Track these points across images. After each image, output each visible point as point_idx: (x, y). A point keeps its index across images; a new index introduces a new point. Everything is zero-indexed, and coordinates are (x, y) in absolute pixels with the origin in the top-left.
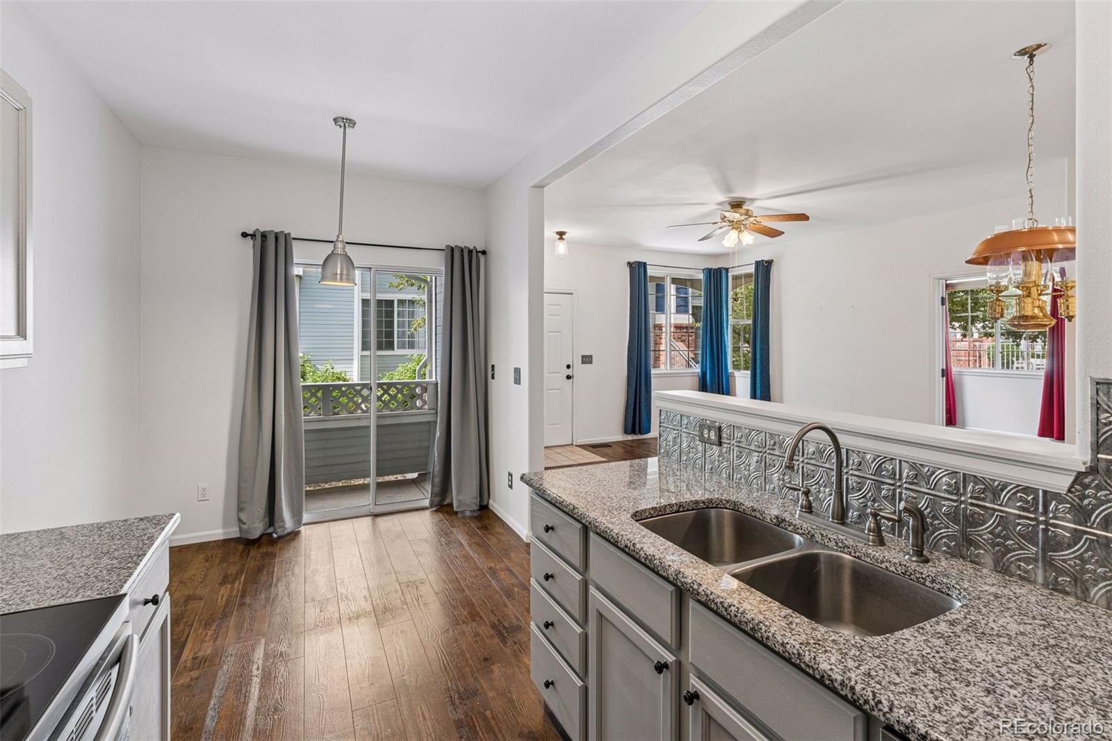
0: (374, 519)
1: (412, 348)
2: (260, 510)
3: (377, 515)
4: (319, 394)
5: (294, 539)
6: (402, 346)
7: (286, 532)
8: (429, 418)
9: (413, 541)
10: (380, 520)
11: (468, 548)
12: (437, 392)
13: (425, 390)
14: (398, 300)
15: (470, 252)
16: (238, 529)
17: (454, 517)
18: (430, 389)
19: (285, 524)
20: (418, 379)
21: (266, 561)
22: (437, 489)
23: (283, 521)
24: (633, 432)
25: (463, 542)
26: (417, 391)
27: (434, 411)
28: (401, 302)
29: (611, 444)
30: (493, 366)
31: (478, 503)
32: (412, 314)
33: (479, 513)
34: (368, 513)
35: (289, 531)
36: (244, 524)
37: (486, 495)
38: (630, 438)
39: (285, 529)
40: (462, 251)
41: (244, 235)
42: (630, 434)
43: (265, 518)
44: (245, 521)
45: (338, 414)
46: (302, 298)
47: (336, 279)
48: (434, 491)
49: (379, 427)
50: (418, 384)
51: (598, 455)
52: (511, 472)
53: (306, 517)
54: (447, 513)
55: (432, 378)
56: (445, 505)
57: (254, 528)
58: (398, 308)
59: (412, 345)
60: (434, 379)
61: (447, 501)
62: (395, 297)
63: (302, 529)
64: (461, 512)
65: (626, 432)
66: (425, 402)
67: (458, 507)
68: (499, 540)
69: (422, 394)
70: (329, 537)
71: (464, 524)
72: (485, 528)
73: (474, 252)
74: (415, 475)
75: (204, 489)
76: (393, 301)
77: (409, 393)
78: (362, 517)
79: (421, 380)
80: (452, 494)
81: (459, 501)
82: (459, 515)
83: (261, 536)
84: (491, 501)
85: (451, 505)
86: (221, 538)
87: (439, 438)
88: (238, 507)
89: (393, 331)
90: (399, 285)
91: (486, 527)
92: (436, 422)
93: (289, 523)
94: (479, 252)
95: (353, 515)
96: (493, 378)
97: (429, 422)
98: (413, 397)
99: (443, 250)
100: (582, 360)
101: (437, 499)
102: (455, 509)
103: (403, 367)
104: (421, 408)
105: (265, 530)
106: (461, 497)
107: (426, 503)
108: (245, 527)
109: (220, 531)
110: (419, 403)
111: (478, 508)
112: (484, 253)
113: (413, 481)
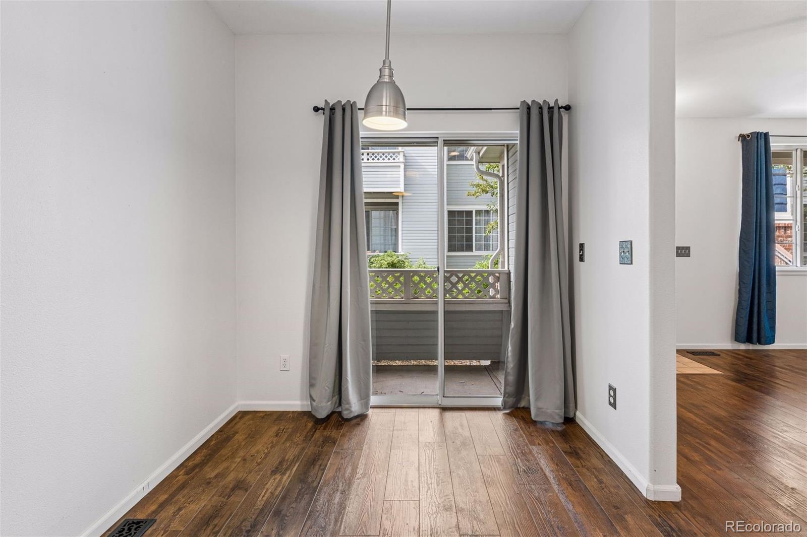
0: (441, 414)
1: (487, 250)
2: (327, 388)
3: (444, 409)
4: (402, 279)
5: (359, 424)
6: (478, 249)
7: (352, 415)
8: (503, 308)
9: (482, 456)
10: (448, 415)
11: (555, 487)
12: (510, 281)
13: (498, 279)
14: (476, 211)
15: (551, 109)
16: (309, 403)
17: (532, 429)
18: (503, 278)
19: (351, 407)
20: (491, 268)
21: (325, 448)
22: (511, 389)
23: (348, 403)
24: (749, 340)
25: (547, 472)
26: (490, 281)
27: (507, 301)
28: (479, 212)
29: (718, 353)
30: (582, 246)
31: (563, 415)
32: (487, 222)
33: (564, 427)
34: (436, 405)
35: (356, 414)
36: (314, 401)
37: (572, 405)
38: (743, 347)
39: (351, 412)
40: (541, 108)
41: (316, 109)
42: (744, 342)
43: (333, 396)
44: (315, 399)
45: (418, 298)
46: (404, 210)
47: (381, 111)
48: (507, 391)
49: (446, 313)
50: (491, 273)
51: (705, 364)
52: (614, 385)
53: (374, 400)
54: (523, 419)
55: (504, 268)
56: (519, 408)
57: (321, 407)
58: (476, 217)
59: (487, 248)
60: (506, 268)
61: (523, 404)
62: (473, 208)
63: (370, 412)
64: (541, 423)
65: (737, 338)
66: (497, 292)
67: (537, 415)
68: (600, 482)
69: (494, 283)
70: (392, 429)
71: (547, 443)
72: (574, 453)
73: (556, 110)
74: (488, 363)
75: (285, 360)
76: (472, 211)
77: (482, 281)
78: (429, 408)
79: (493, 269)
80: (529, 396)
81: (538, 409)
82: (539, 426)
83: (329, 417)
84: (578, 413)
85: (527, 409)
86: (299, 409)
87: (513, 329)
88: (310, 382)
89: (472, 236)
90: (476, 193)
91: (577, 454)
92: (509, 312)
93: (354, 405)
94: (562, 107)
95: (421, 405)
96: (582, 259)
97: (502, 312)
98: (487, 286)
99: (518, 109)
100: (677, 252)
101: (511, 400)
102: (533, 417)
103: (479, 264)
104: (494, 297)
105: (334, 409)
106: (540, 405)
107: (499, 402)
108: (314, 404)
109: (298, 402)
110: (492, 292)
111: (562, 421)
112: (568, 108)
113: (486, 368)
